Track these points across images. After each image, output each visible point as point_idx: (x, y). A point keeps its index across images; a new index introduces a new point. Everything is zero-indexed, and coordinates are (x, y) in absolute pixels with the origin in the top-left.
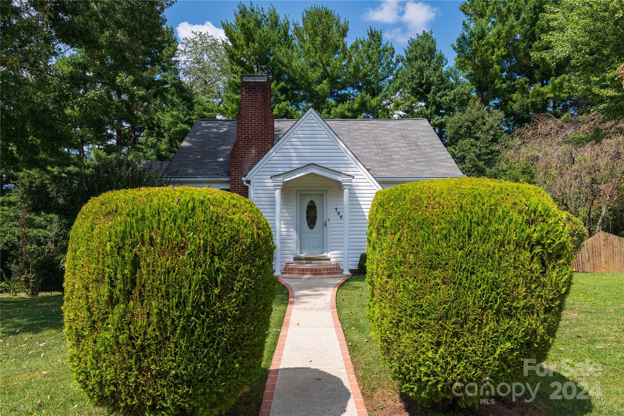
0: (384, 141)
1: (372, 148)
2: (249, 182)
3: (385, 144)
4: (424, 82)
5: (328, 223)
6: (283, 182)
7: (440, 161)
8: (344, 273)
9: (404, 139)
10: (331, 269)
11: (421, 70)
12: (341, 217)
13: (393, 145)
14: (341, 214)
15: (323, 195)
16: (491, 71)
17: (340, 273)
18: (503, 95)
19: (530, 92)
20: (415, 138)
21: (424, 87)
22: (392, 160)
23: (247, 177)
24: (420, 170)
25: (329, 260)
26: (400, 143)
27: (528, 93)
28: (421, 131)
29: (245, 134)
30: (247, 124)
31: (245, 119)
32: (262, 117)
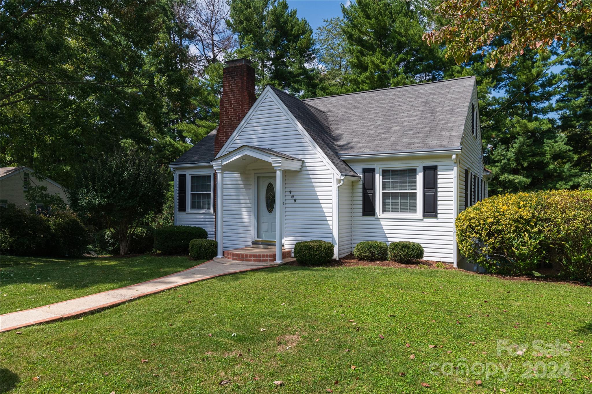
3: (396, 114)
6: (222, 166)
9: (424, 106)
12: (295, 200)
13: (405, 114)
14: (295, 197)
22: (388, 132)
26: (415, 111)
29: (226, 119)
30: (228, 109)
31: (226, 105)
32: (240, 101)
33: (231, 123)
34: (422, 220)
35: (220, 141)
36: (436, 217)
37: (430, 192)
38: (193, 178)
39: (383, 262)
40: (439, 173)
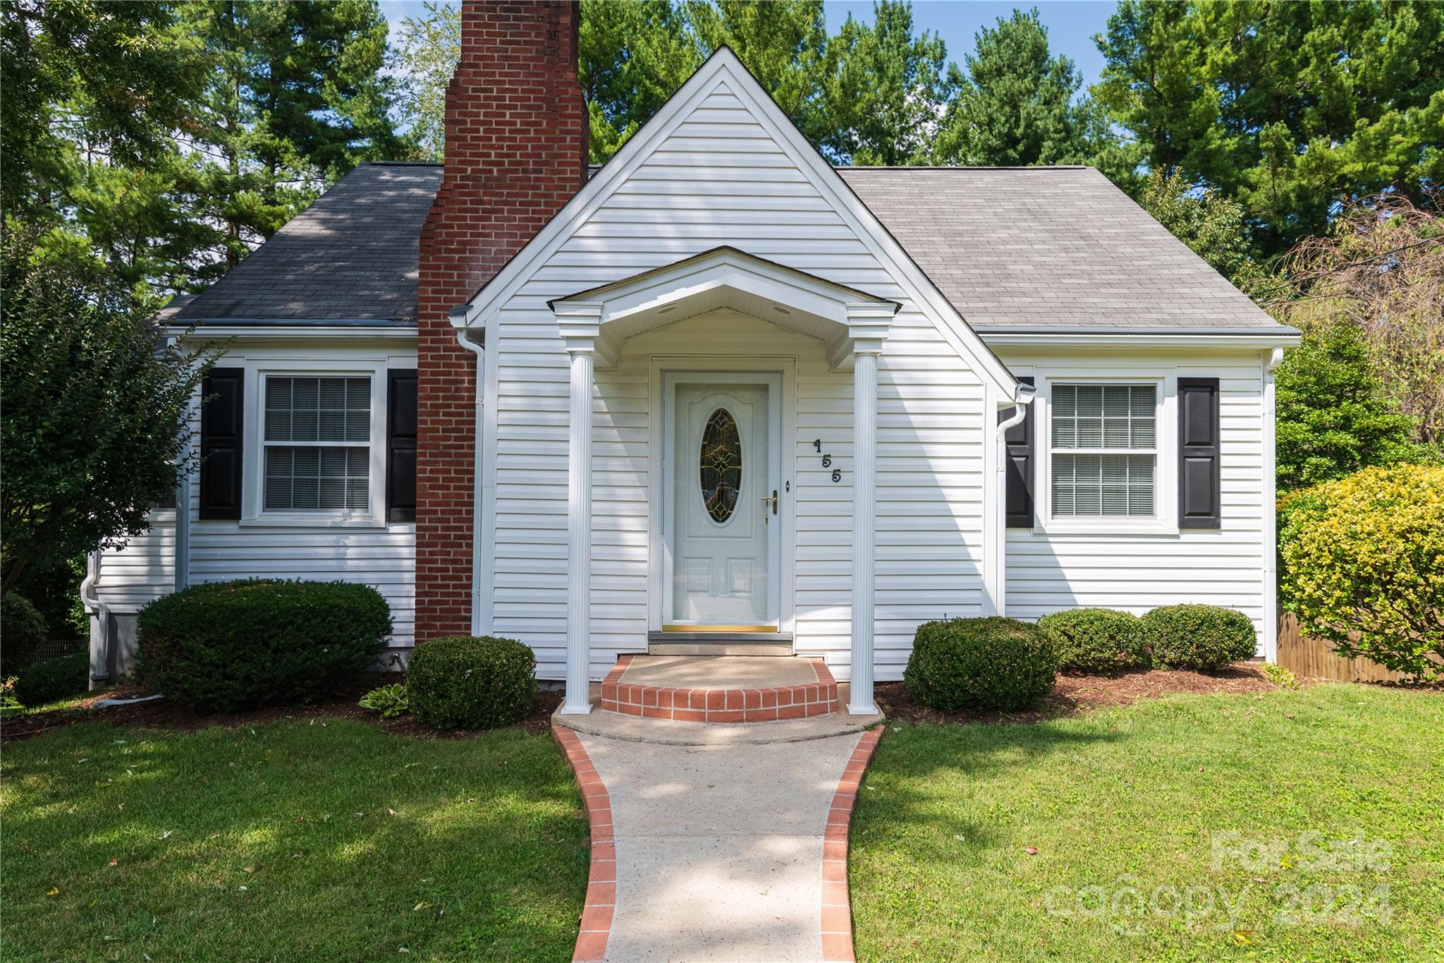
0: (968, 224)
1: (934, 243)
2: (478, 336)
3: (974, 233)
4: (1019, 132)
5: (784, 498)
6: (603, 328)
7: (1181, 281)
8: (854, 709)
9: (1036, 219)
10: (799, 694)
11: (1012, 102)
12: (836, 475)
13: (1004, 234)
14: (836, 464)
15: (765, 388)
16: (1194, 106)
17: (835, 708)
18: (1225, 172)
19: (1299, 161)
20: (1072, 215)
21: (1021, 147)
22: (1009, 277)
23: (470, 315)
24: (1117, 311)
25: (788, 642)
26: (1027, 231)
27: (1292, 164)
28: (1084, 199)
29: (477, 163)
30: (483, 123)
31: (478, 106)
32: (541, 100)
33: (497, 179)
34: (1177, 536)
35: (445, 243)
36: (1215, 525)
37: (1199, 454)
38: (275, 384)
39: (1148, 675)
40: (1222, 400)
